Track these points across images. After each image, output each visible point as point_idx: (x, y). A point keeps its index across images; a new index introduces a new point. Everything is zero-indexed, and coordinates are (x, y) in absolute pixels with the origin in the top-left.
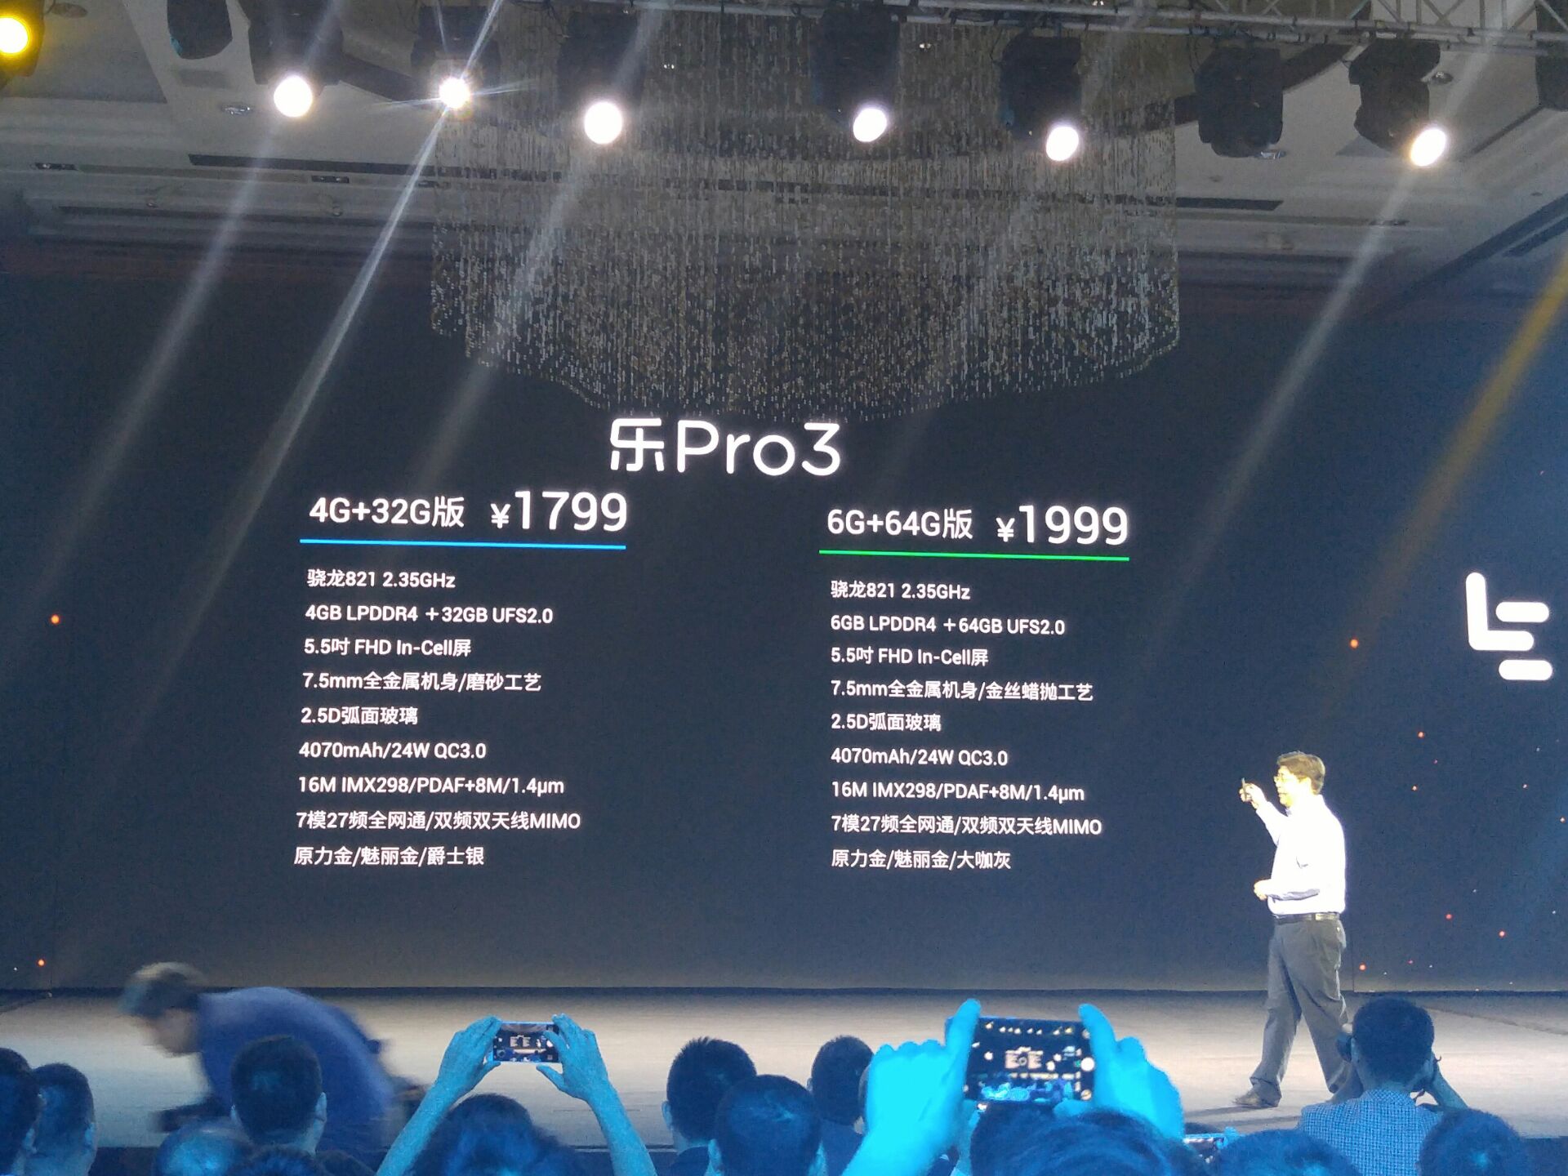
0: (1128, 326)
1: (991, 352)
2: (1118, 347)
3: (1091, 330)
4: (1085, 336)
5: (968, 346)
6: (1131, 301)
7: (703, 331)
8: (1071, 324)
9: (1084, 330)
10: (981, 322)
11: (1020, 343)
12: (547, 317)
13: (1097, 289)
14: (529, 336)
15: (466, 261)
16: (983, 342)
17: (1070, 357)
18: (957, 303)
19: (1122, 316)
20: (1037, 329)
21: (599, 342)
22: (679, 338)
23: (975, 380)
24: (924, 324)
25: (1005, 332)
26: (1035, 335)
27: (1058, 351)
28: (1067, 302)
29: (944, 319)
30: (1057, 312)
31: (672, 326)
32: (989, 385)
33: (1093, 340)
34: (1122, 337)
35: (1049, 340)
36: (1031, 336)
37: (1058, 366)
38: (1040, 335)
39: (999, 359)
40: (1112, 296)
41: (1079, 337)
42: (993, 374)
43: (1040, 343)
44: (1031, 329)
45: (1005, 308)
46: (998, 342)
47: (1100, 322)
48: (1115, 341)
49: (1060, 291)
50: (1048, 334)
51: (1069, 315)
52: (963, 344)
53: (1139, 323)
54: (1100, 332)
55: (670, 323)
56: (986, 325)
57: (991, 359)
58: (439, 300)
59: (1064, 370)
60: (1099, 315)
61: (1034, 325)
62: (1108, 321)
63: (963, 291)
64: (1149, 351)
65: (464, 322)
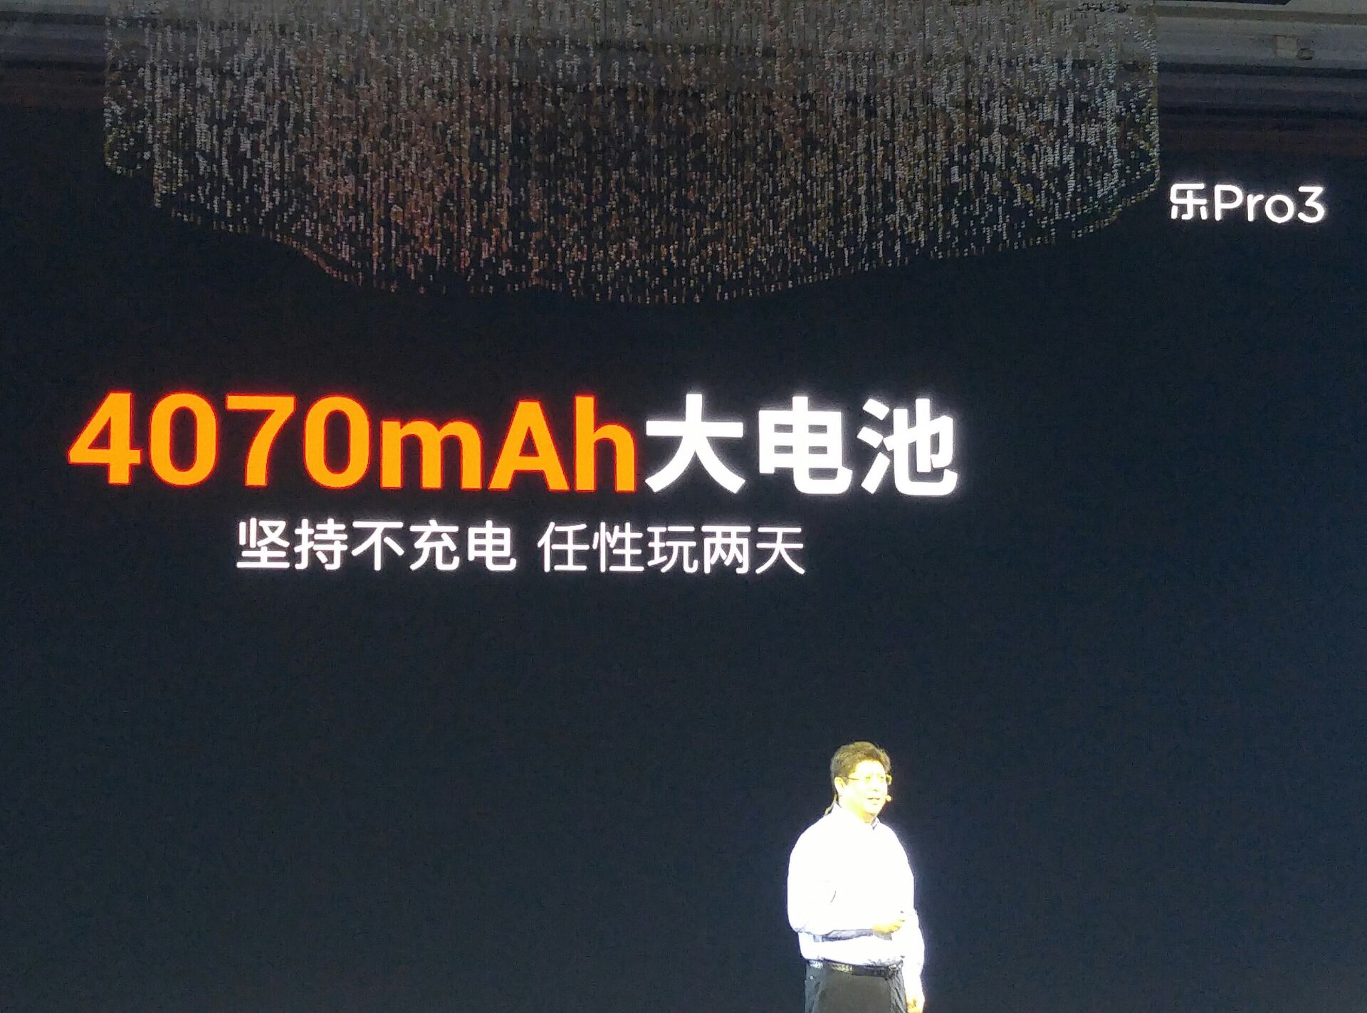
0: (1089, 164)
1: (900, 201)
2: (1074, 192)
3: (1038, 170)
4: (1029, 178)
5: (868, 192)
6: (1095, 129)
7: (495, 170)
8: (1010, 161)
9: (1029, 170)
10: (885, 158)
11: (939, 189)
12: (271, 149)
13: (1048, 111)
14: (245, 177)
15: (153, 69)
16: (889, 187)
17: (1009, 209)
18: (853, 131)
19: (1081, 149)
20: (965, 169)
21: (347, 186)
22: (461, 180)
23: (878, 242)
24: (806, 160)
25: (919, 172)
26: (960, 176)
27: (992, 199)
28: (1006, 130)
29: (835, 154)
30: (990, 145)
31: (452, 165)
32: (897, 248)
33: (1041, 182)
34: (1082, 181)
35: (980, 185)
36: (956, 179)
37: (993, 220)
38: (968, 176)
39: (911, 210)
40: (1068, 121)
41: (1022, 180)
42: (903, 231)
43: (968, 187)
44: (955, 169)
45: (920, 139)
46: (909, 188)
47: (1052, 159)
48: (1071, 184)
49: (998, 115)
50: (978, 178)
51: (1009, 149)
52: (862, 189)
53: (1104, 160)
54: (1051, 173)
55: (449, 158)
56: (892, 163)
57: (901, 211)
58: (114, 124)
59: (1002, 227)
60: (1049, 149)
61: (960, 163)
62: (1061, 157)
63: (862, 114)
64: (1117, 201)
65: (152, 154)
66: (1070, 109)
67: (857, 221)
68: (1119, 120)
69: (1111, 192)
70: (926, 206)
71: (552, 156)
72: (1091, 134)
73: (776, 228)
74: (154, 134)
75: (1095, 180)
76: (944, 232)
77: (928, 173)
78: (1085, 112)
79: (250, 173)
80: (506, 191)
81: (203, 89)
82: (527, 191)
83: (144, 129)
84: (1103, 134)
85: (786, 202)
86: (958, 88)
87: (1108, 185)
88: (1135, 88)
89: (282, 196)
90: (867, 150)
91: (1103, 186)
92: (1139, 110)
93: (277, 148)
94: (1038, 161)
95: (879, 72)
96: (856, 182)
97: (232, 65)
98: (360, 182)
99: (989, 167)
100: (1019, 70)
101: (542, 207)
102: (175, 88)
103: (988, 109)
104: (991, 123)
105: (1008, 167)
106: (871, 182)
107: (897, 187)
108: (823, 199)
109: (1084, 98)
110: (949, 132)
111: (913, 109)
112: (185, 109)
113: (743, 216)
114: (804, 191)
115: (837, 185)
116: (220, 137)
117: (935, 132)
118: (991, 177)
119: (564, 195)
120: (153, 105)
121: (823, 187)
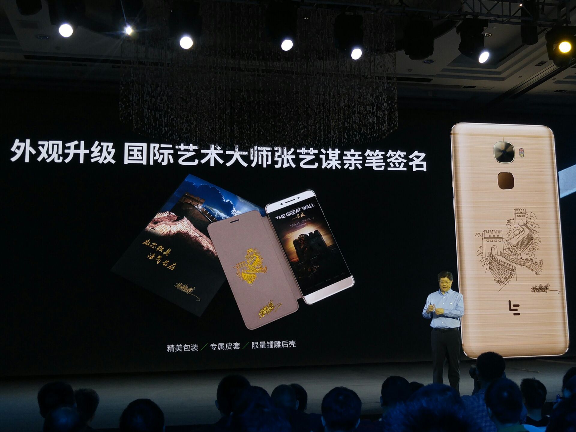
2: (376, 129)
4: (365, 125)
7: (225, 122)
8: (360, 121)
9: (365, 123)
10: (328, 120)
11: (342, 128)
13: (369, 108)
14: (158, 124)
15: (133, 95)
16: (329, 127)
17: (360, 133)
18: (320, 113)
19: (378, 118)
20: (348, 123)
21: (185, 126)
24: (307, 120)
25: (337, 124)
27: (356, 131)
28: (359, 113)
29: (315, 119)
30: (355, 117)
31: (213, 121)
32: (331, 143)
33: (368, 126)
34: (378, 126)
35: (352, 127)
36: (346, 125)
37: (356, 136)
38: (349, 125)
39: (335, 134)
40: (375, 111)
41: (363, 126)
42: (333, 139)
43: (349, 128)
44: (346, 123)
45: (337, 115)
46: (334, 127)
47: (371, 120)
48: (376, 127)
49: (357, 109)
50: (352, 125)
51: (360, 118)
52: (322, 128)
53: (384, 121)
54: (371, 124)
55: (213, 119)
56: (330, 121)
57: (332, 133)
58: (122, 109)
59: (358, 138)
60: (370, 118)
61: (347, 121)
62: (373, 120)
63: (322, 108)
64: (387, 131)
65: (132, 118)
66: (375, 108)
67: (321, 136)
68: (387, 110)
69: (386, 129)
70: (339, 132)
71: (241, 119)
72: (381, 114)
73: (300, 138)
74: (133, 112)
75: (382, 126)
76: (343, 140)
77: (339, 124)
78: (379, 109)
79: (159, 122)
80: (228, 128)
81: (146, 101)
82: (234, 128)
83: (130, 111)
84: (384, 114)
85: (302, 131)
86: (346, 102)
87: (385, 127)
88: (392, 103)
89: (168, 129)
90: (323, 118)
91: (384, 128)
92: (393, 108)
93: (166, 115)
94: (367, 121)
95: (326, 97)
96: (321, 126)
97: (154, 94)
98: (189, 125)
99: (355, 122)
100: (362, 97)
101: (238, 132)
102: (138, 100)
103: (354, 107)
104: (355, 111)
105: (359, 123)
106: (324, 126)
107: (331, 127)
108: (312, 130)
109: (379, 105)
110: (344, 113)
111: (335, 107)
112: (141, 106)
113: (291, 135)
114: (307, 128)
115: (316, 127)
116: (151, 113)
117: (341, 113)
118: (355, 125)
119: (244, 129)
120: (133, 105)
121: (312, 127)
